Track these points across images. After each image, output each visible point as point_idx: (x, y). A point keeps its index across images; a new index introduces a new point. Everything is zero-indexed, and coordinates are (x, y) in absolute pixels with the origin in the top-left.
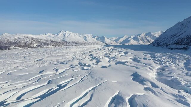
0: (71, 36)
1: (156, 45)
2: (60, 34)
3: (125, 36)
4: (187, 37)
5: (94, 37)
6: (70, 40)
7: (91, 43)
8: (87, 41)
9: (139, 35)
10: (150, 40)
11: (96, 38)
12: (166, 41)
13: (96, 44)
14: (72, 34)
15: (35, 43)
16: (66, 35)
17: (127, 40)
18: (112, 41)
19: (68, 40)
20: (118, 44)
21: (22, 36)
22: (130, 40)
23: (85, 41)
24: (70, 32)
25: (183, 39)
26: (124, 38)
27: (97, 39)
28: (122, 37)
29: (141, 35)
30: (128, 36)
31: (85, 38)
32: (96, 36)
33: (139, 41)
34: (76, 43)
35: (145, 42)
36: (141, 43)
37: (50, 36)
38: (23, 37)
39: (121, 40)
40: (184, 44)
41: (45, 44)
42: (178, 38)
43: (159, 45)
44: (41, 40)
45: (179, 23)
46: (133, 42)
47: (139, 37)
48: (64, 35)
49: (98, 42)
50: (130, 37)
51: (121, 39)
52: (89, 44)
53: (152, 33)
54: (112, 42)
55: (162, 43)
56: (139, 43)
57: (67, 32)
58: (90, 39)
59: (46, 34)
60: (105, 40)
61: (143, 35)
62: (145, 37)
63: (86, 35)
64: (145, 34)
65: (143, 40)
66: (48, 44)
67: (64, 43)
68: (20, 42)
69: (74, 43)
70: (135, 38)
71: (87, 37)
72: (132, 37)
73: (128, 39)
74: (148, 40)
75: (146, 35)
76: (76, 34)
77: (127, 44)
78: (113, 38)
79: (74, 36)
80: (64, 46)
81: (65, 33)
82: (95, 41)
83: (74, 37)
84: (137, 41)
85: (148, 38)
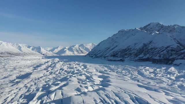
0: (3, 45)
1: (94, 57)
3: (60, 46)
4: (120, 50)
7: (27, 53)
8: (22, 51)
9: (73, 46)
11: (31, 48)
12: (102, 54)
13: (33, 54)
14: (4, 43)
17: (63, 51)
18: (48, 51)
20: (55, 55)
22: (66, 51)
23: (20, 52)
25: (118, 52)
26: (59, 49)
29: (75, 47)
30: (62, 47)
31: (20, 48)
33: (74, 52)
34: (10, 54)
35: (79, 53)
36: (76, 53)
39: (56, 51)
40: (119, 56)
42: (112, 51)
43: (97, 57)
46: (68, 53)
47: (73, 48)
49: (34, 52)
50: (65, 48)
51: (56, 49)
52: (25, 54)
53: (84, 45)
54: (48, 53)
55: (99, 55)
56: (74, 54)
58: (25, 49)
60: (41, 51)
61: (77, 46)
62: (79, 48)
63: (20, 45)
64: (78, 45)
65: (77, 51)
69: (7, 53)
70: (70, 49)
71: (22, 47)
72: (67, 48)
73: (63, 49)
75: (80, 46)
76: (8, 43)
77: (63, 55)
78: (48, 48)
79: (7, 45)
82: (30, 51)
84: (72, 52)
85: (81, 49)
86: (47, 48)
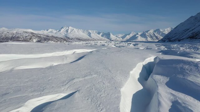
0: (74, 32)
2: (62, 30)
3: (132, 32)
5: (99, 33)
6: (73, 36)
7: (96, 39)
8: (91, 37)
9: (147, 32)
10: (158, 37)
11: (101, 34)
13: (101, 40)
14: (75, 29)
15: (35, 39)
16: (69, 31)
17: (134, 37)
18: (118, 37)
19: (71, 36)
21: (21, 30)
22: (138, 37)
23: (89, 38)
24: (73, 28)
26: (131, 35)
27: (102, 36)
28: (129, 34)
29: (149, 32)
30: (135, 33)
31: (89, 34)
32: (101, 33)
33: (147, 38)
34: (79, 39)
35: (153, 39)
36: (149, 40)
37: (51, 32)
38: (22, 32)
41: (45, 40)
43: (170, 41)
44: (42, 36)
45: (192, 17)
46: (140, 39)
47: (147, 34)
48: (67, 31)
49: (103, 38)
50: (138, 34)
51: (128, 36)
52: (94, 40)
53: (161, 30)
54: (118, 39)
56: (147, 40)
57: (70, 28)
58: (94, 35)
59: (47, 30)
60: (111, 37)
61: (151, 31)
62: (154, 33)
63: (90, 31)
64: (153, 30)
65: (151, 37)
66: (49, 40)
67: (67, 39)
68: (18, 37)
69: (77, 39)
70: (143, 35)
71: (92, 33)
72: (139, 34)
73: (135, 35)
74: (157, 37)
75: (155, 31)
76: (79, 30)
80: (67, 41)
81: (67, 28)
82: (99, 37)
83: (77, 33)
84: (144, 38)
85: (156, 35)
86: (119, 34)
